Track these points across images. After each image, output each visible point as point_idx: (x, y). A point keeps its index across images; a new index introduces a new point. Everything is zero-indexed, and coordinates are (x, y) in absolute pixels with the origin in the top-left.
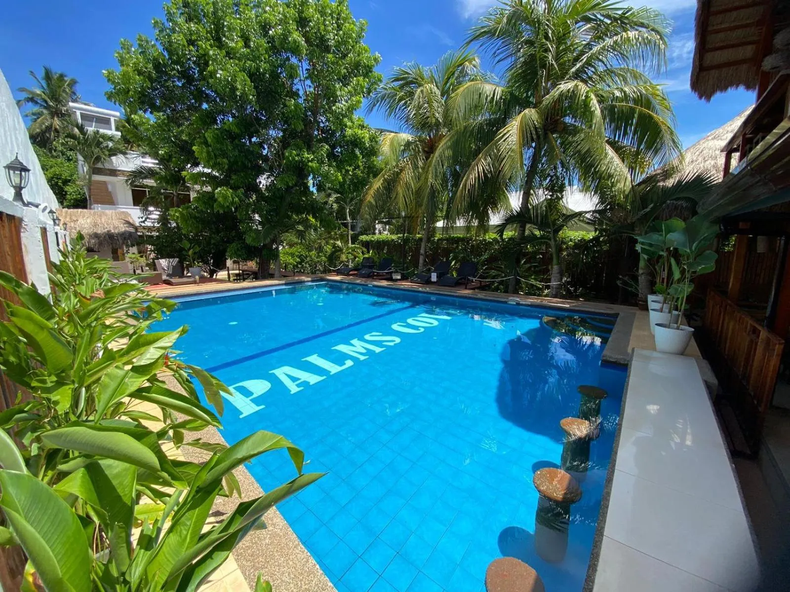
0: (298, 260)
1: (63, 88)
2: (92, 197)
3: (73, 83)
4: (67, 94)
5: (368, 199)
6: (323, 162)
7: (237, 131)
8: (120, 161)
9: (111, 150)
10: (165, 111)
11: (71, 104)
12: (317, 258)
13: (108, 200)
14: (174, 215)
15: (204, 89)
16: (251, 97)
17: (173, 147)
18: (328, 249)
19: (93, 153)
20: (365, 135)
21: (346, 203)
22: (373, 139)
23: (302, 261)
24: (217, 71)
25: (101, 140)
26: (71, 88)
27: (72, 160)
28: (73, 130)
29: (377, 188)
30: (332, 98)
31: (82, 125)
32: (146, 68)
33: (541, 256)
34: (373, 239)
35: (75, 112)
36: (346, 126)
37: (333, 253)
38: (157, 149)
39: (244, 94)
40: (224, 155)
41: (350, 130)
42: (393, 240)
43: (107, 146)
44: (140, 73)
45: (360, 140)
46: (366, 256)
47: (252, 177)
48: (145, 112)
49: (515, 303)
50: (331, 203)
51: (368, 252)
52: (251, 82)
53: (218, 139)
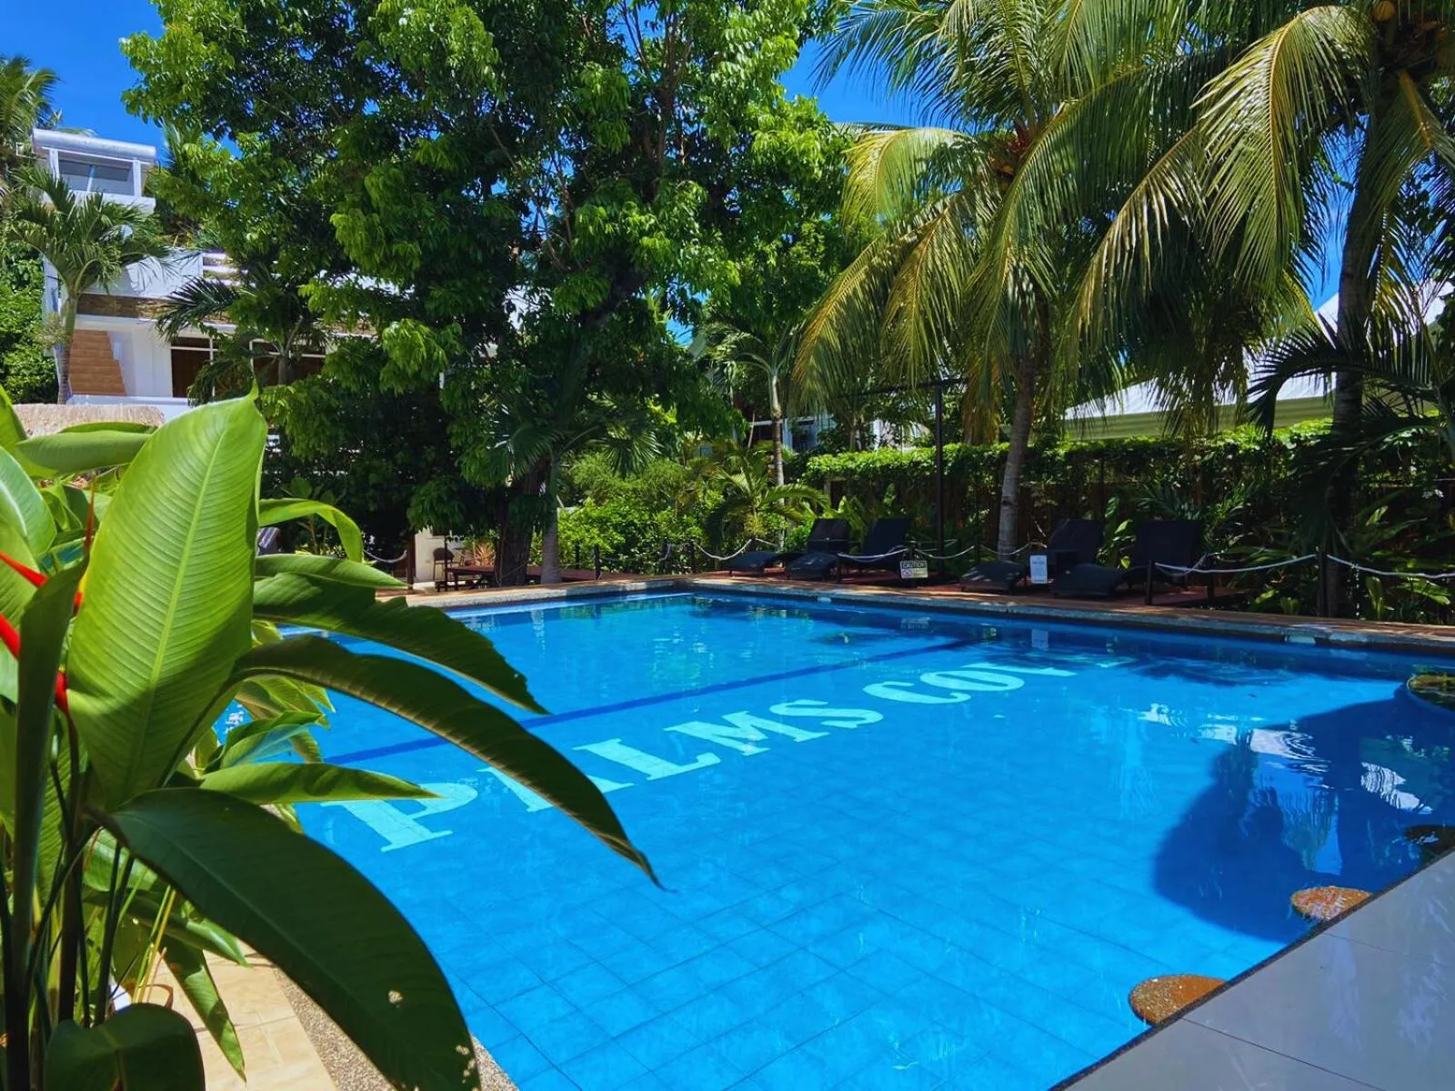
0: (619, 538)
1: (17, 95)
2: (70, 375)
3: (47, 80)
4: (28, 109)
5: (817, 333)
6: (687, 237)
7: (447, 164)
8: (147, 274)
9: (126, 246)
10: (266, 130)
11: (39, 133)
12: (675, 530)
13: (111, 382)
14: (273, 405)
15: (367, 62)
16: (486, 70)
17: (281, 221)
18: (711, 498)
19: (82, 256)
20: (811, 146)
21: (767, 356)
22: (834, 154)
23: (632, 541)
24: (400, 10)
25: (105, 219)
26: (40, 94)
27: (28, 282)
28: (37, 199)
29: (848, 297)
30: (711, 48)
31: (61, 184)
32: (226, 23)
33: (1440, 493)
34: (851, 465)
35: (48, 152)
36: (755, 125)
37: (721, 510)
38: (242, 228)
39: (469, 62)
40: (411, 232)
41: (767, 136)
42: (918, 463)
43: (119, 237)
44: (210, 36)
45: (795, 160)
46: (828, 515)
47: (486, 290)
48: (217, 136)
49: (1312, 641)
50: (719, 358)
51: (835, 505)
52: (488, 28)
53: (395, 191)
